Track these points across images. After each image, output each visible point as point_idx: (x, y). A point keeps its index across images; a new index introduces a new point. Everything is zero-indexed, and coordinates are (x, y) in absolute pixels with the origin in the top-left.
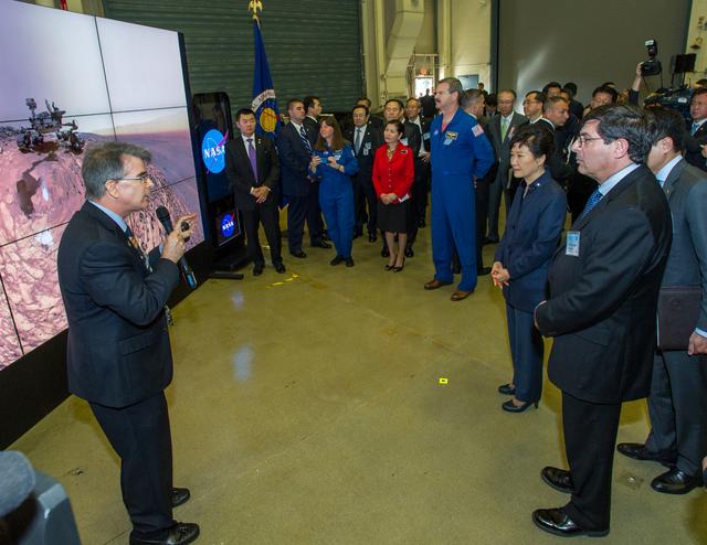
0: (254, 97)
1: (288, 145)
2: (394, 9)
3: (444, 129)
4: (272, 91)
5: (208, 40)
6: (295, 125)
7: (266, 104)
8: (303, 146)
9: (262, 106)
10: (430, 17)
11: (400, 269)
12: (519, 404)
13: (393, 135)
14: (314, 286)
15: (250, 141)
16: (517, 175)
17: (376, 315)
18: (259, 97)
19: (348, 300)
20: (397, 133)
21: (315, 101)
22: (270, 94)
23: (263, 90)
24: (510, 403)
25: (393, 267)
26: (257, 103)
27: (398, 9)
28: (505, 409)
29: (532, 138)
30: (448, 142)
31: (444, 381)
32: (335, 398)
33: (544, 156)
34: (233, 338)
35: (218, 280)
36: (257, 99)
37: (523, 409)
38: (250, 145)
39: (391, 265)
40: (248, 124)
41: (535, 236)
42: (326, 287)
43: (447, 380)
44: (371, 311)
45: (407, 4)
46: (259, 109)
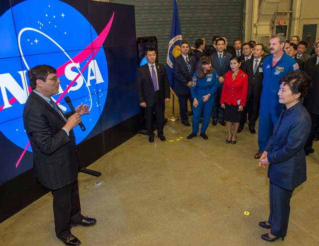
0: (171, 39)
1: (178, 67)
3: (274, 65)
4: (181, 36)
6: (183, 56)
7: (176, 43)
8: (186, 68)
9: (174, 44)
12: (272, 237)
15: (152, 67)
16: (281, 101)
17: (219, 167)
18: (173, 39)
19: (205, 156)
22: (179, 38)
23: (175, 35)
24: (266, 235)
26: (172, 42)
28: (263, 238)
29: (294, 81)
30: (277, 73)
31: (247, 213)
32: (183, 211)
33: (300, 94)
34: (141, 167)
35: (142, 135)
36: (172, 40)
37: (273, 240)
39: (229, 140)
40: (152, 56)
41: (285, 142)
42: (196, 146)
43: (249, 213)
44: (217, 164)
46: (173, 46)
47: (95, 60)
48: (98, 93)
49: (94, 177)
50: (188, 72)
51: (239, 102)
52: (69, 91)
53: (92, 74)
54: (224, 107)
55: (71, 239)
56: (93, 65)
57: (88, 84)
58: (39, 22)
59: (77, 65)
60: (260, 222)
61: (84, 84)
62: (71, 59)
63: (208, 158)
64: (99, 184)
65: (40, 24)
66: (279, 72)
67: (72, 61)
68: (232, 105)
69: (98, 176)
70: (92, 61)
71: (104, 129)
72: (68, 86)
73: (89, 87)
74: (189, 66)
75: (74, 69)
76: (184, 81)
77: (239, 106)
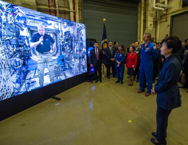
0: (102, 40)
3: (145, 47)
4: (107, 39)
7: (105, 42)
8: (110, 52)
10: (155, 29)
11: (131, 85)
14: (108, 87)
17: (120, 97)
19: (114, 92)
21: (117, 43)
22: (106, 40)
25: (130, 85)
26: (103, 42)
27: (146, 27)
30: (146, 51)
42: (111, 87)
43: (131, 121)
44: (119, 95)
45: (149, 26)
49: (57, 100)
50: (111, 54)
51: (133, 66)
60: (153, 132)
64: (58, 104)
66: (147, 50)
68: (130, 67)
69: (59, 100)
74: (112, 52)
76: (109, 58)
77: (133, 68)
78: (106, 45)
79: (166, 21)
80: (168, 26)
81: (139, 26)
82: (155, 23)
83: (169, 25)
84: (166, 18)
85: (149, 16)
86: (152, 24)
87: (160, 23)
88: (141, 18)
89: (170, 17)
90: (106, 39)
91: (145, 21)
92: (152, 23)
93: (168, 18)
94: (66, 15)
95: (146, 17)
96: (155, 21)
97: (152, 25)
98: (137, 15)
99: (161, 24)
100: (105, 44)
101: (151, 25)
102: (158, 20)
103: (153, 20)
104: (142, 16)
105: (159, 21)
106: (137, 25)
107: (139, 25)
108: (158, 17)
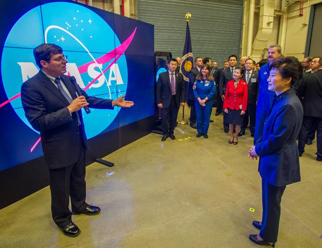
2: (258, 27)
5: (175, 38)
6: (198, 68)
7: (188, 59)
9: (186, 60)
10: (276, 31)
13: (238, 75)
14: (196, 143)
15: (172, 74)
17: (223, 163)
18: (185, 55)
20: (240, 74)
22: (190, 55)
23: (187, 52)
26: (184, 58)
27: (260, 27)
32: (188, 204)
35: (155, 134)
36: (184, 57)
38: (172, 77)
39: (231, 141)
40: (174, 66)
42: (202, 145)
44: (221, 161)
45: (265, 25)
46: (185, 61)
47: (117, 64)
48: (117, 92)
49: (107, 167)
51: (241, 107)
52: (90, 88)
53: (113, 76)
54: (227, 112)
55: (71, 227)
56: (115, 68)
57: (109, 84)
58: (66, 23)
59: (100, 66)
61: (105, 84)
62: (94, 60)
63: (212, 156)
64: (111, 174)
65: (68, 25)
67: (96, 62)
68: (235, 109)
69: (111, 166)
70: (114, 64)
71: (121, 125)
72: (89, 83)
73: (110, 86)
75: (96, 69)
77: (241, 110)
78: (191, 63)
79: (301, 15)
80: (305, 25)
81: (244, 25)
82: (278, 19)
83: (307, 23)
84: (301, 9)
85: (265, 6)
86: (271, 22)
87: (288, 19)
88: (249, 9)
89: (310, 8)
90: (191, 52)
91: (257, 15)
92: (272, 19)
93: (304, 10)
94: (105, 4)
95: (259, 8)
96: (277, 16)
97: (272, 24)
98: (242, 5)
99: (290, 21)
100: (189, 62)
101: (269, 24)
102: (283, 13)
103: (273, 15)
104: (252, 6)
105: (285, 16)
106: (242, 24)
107: (244, 23)
108: (284, 7)
